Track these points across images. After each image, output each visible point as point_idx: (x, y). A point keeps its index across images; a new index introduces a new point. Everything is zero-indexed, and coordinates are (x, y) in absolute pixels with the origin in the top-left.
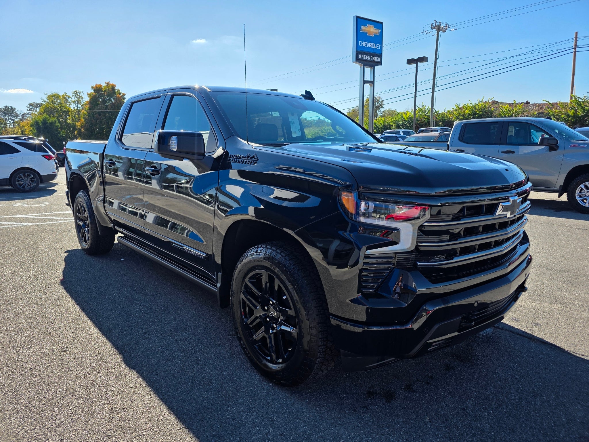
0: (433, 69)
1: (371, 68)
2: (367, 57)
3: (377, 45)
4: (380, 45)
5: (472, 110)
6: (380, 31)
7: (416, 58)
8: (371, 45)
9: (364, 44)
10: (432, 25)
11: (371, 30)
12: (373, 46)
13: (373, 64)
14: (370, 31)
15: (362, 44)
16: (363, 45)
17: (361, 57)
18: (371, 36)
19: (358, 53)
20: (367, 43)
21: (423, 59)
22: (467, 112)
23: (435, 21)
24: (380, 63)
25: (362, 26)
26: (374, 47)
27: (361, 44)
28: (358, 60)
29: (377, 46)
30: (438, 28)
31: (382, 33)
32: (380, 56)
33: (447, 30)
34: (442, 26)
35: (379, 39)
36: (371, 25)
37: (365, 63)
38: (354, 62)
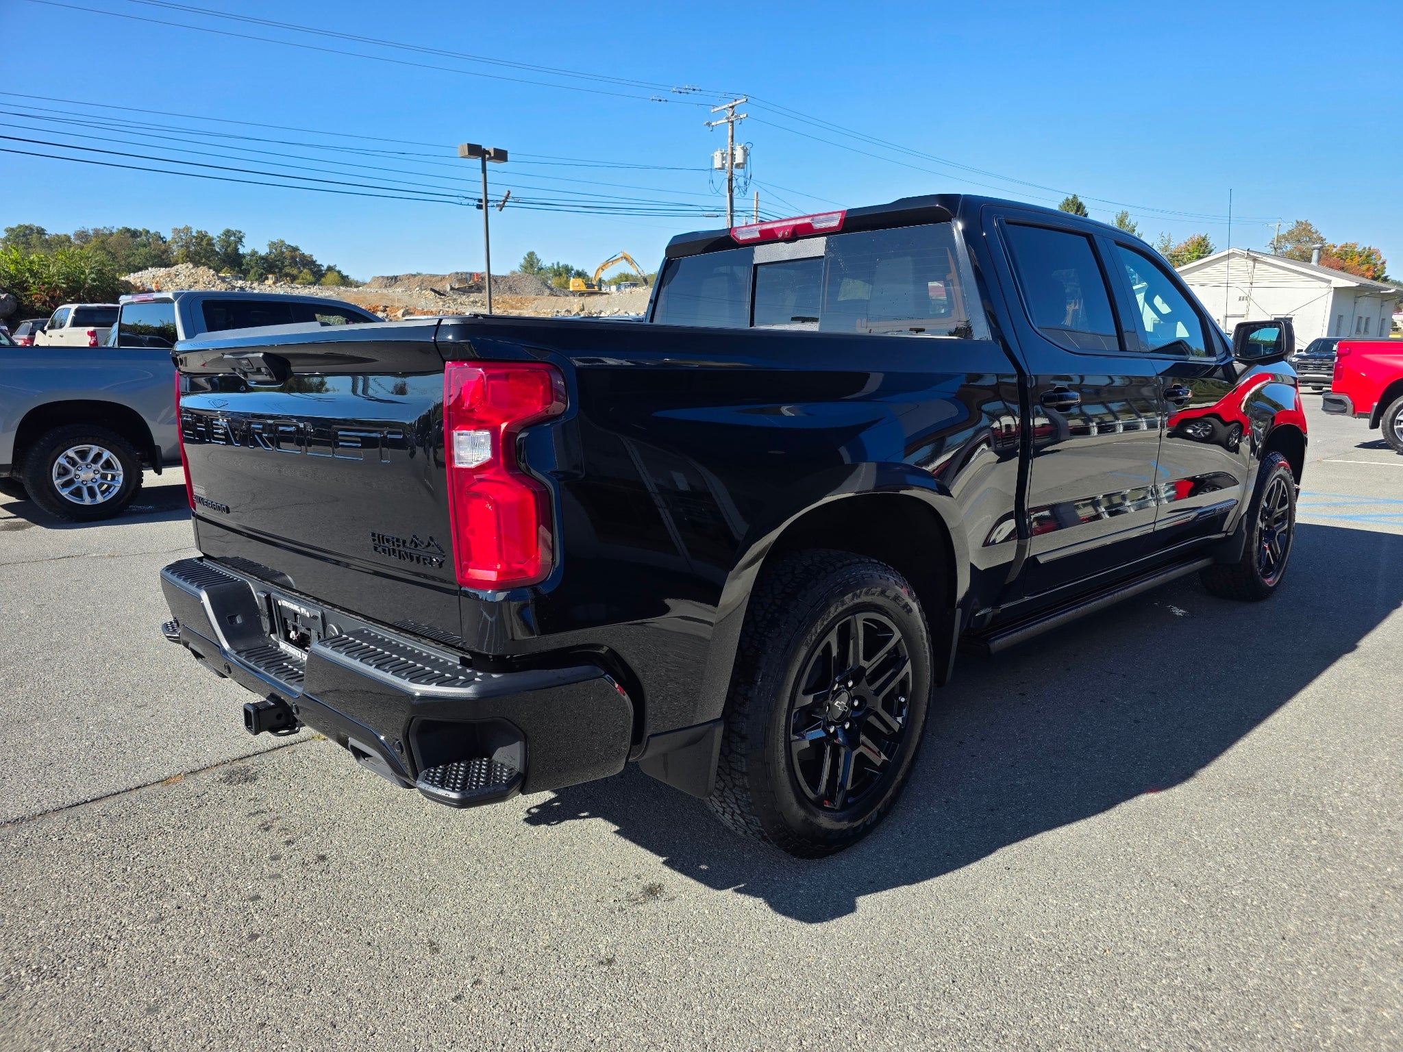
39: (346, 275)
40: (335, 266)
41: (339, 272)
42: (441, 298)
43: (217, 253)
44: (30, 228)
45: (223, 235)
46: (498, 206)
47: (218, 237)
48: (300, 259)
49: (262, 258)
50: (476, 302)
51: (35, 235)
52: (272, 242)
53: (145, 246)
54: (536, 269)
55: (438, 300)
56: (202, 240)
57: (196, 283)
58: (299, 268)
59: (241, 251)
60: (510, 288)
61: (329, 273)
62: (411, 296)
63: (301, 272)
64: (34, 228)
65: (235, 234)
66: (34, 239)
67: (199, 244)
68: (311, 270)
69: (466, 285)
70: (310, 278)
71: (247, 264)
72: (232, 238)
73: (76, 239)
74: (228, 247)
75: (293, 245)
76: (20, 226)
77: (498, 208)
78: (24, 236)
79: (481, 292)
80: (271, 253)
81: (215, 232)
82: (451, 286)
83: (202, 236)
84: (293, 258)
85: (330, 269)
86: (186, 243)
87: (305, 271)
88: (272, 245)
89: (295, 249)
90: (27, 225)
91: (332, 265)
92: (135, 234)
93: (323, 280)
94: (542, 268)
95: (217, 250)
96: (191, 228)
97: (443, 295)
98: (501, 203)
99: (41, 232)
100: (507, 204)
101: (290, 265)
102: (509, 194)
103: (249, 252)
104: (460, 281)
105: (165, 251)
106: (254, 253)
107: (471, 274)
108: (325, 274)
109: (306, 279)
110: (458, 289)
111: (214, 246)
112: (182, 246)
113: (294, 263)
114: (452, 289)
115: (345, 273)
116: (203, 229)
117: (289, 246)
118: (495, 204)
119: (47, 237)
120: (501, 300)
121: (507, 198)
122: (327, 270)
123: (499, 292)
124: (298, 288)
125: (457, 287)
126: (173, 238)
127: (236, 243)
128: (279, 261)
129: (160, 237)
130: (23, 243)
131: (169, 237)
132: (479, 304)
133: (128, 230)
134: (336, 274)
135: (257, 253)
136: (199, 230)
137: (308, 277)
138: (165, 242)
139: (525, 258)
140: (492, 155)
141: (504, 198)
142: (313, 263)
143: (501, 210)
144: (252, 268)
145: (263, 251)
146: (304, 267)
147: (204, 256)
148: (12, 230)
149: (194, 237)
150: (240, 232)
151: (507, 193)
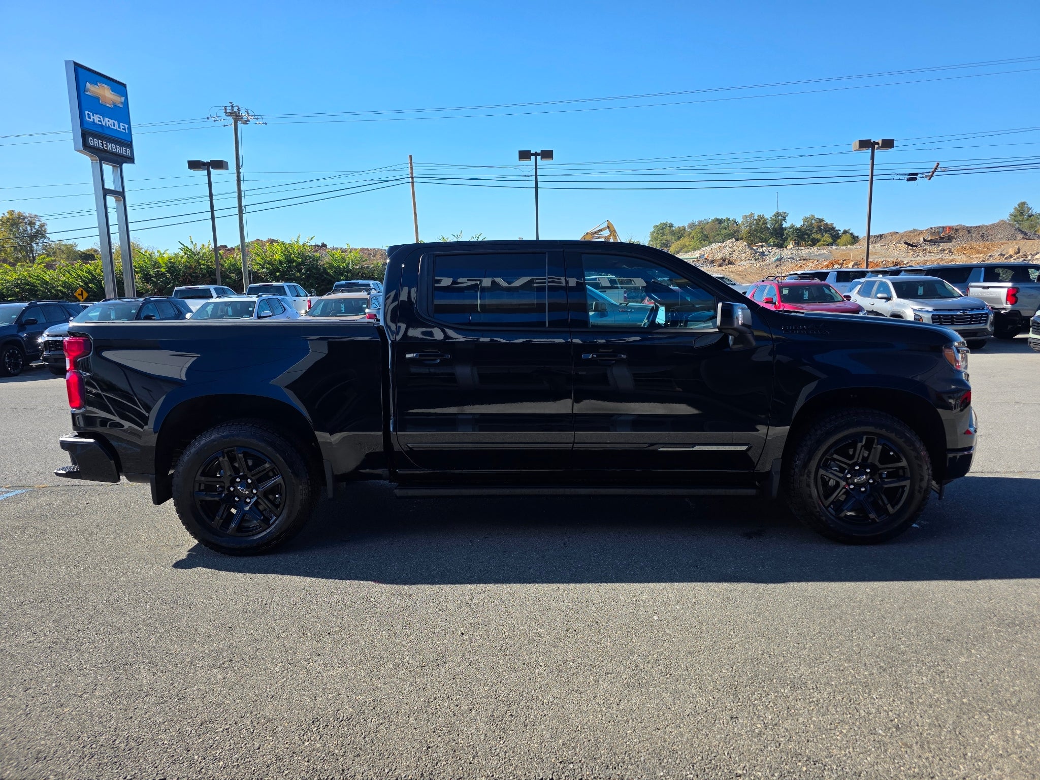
0: (236, 182)
1: (113, 166)
2: (104, 145)
3: (121, 124)
4: (127, 126)
5: (285, 254)
6: (123, 99)
7: (206, 160)
8: (109, 123)
9: (96, 118)
10: (226, 109)
11: (106, 94)
12: (114, 126)
13: (119, 160)
14: (105, 96)
15: (92, 117)
16: (93, 119)
17: (93, 142)
18: (108, 105)
19: (85, 135)
20: (101, 117)
21: (219, 165)
22: (277, 257)
23: (231, 103)
24: (131, 160)
25: (88, 84)
26: (116, 127)
27: (89, 117)
28: (87, 147)
29: (122, 127)
30: (236, 116)
31: (126, 103)
32: (130, 145)
33: (248, 121)
34: (243, 113)
35: (122, 113)
36: (105, 86)
37: (102, 156)
38: (79, 151)
39: (857, 235)
40: (849, 230)
41: (852, 234)
42: (913, 249)
43: (769, 228)
44: (665, 224)
45: (774, 216)
46: (926, 176)
47: (770, 218)
48: (824, 228)
49: (797, 229)
50: (944, 250)
51: (668, 228)
52: (806, 217)
53: (726, 228)
54: (1026, 217)
55: (910, 251)
56: (760, 221)
57: (734, 251)
58: (823, 233)
59: (784, 226)
60: (982, 236)
61: (844, 235)
62: (887, 249)
63: (823, 237)
64: (668, 224)
65: (781, 215)
66: (667, 231)
67: (758, 224)
68: (831, 234)
69: (939, 237)
70: (830, 240)
71: (787, 234)
72: (780, 218)
73: (688, 228)
74: (776, 224)
75: (820, 218)
76: (661, 224)
77: (928, 178)
78: (662, 229)
79: (951, 242)
80: (804, 225)
81: (769, 215)
82: (924, 239)
83: (761, 219)
84: (819, 227)
85: (845, 232)
86: (750, 224)
87: (827, 235)
88: (806, 219)
89: (822, 220)
90: (664, 222)
91: (847, 229)
92: (720, 222)
93: (839, 240)
94: (1032, 215)
95: (769, 226)
96: (754, 214)
97: (916, 246)
98: (930, 174)
99: (671, 226)
100: (935, 174)
101: (816, 232)
102: (938, 166)
103: (789, 226)
104: (932, 234)
105: (737, 231)
106: (792, 226)
107: (943, 228)
108: (841, 236)
109: (826, 241)
110: (930, 241)
111: (767, 224)
112: (747, 227)
113: (819, 230)
114: (925, 241)
115: (856, 235)
116: (761, 213)
117: (817, 218)
118: (924, 175)
119: (674, 229)
120: (968, 247)
121: (936, 169)
122: (843, 233)
123: (971, 240)
124: (802, 250)
125: (929, 239)
126: (742, 222)
127: (782, 220)
128: (808, 230)
129: (735, 222)
130: (661, 233)
131: (740, 220)
132: (947, 252)
133: (717, 220)
134: (849, 235)
135: (794, 225)
136: (759, 214)
137: (828, 240)
138: (737, 225)
139: (1015, 208)
140: (880, 145)
141: (933, 170)
142: (833, 229)
143: (930, 179)
144: (789, 236)
145: (798, 224)
146: (826, 233)
147: (759, 232)
148: (657, 226)
149: (755, 219)
150: (785, 213)
151: (936, 165)
